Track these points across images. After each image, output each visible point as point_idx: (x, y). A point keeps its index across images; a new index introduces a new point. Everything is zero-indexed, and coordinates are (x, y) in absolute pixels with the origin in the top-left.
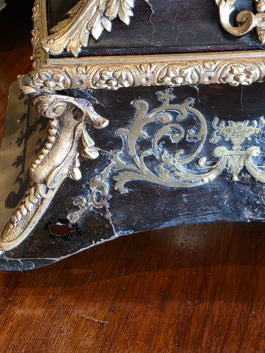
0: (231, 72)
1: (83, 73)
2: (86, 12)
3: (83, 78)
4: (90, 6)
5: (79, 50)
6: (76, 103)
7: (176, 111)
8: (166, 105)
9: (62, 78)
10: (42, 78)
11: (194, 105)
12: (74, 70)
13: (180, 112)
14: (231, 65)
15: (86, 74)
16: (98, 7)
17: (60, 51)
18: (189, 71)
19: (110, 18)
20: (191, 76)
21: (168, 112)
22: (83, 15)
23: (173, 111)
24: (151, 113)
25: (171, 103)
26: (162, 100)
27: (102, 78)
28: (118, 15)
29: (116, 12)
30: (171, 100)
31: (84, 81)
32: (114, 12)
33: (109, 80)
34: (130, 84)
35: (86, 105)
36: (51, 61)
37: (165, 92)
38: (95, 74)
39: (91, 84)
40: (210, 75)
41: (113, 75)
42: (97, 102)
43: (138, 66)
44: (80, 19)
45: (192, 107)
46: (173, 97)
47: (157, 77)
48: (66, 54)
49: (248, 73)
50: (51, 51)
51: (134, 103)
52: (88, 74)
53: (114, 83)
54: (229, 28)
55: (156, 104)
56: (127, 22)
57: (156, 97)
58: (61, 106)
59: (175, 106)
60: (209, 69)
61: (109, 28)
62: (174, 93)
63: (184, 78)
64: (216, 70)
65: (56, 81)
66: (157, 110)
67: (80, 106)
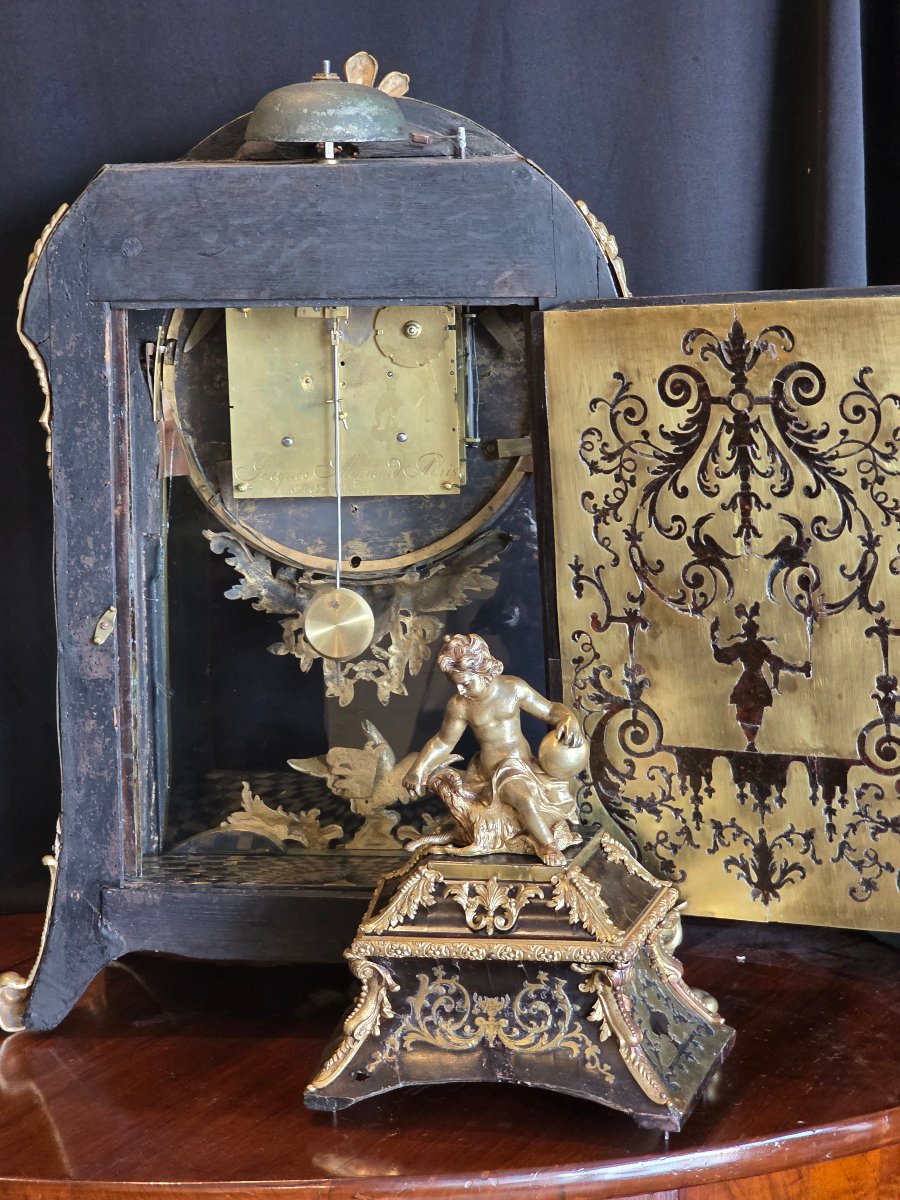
0: (469, 949)
1: (381, 944)
3: (381, 947)
4: (393, 905)
5: (382, 931)
6: (378, 968)
7: (447, 985)
8: (440, 980)
10: (358, 948)
11: (459, 981)
12: (377, 943)
13: (450, 986)
14: (469, 945)
16: (397, 907)
17: (370, 931)
18: (443, 947)
19: (403, 914)
20: (444, 950)
21: (442, 985)
22: (388, 911)
23: (445, 985)
24: (431, 985)
25: (444, 978)
26: (437, 975)
27: (392, 948)
28: (407, 913)
30: (443, 976)
31: (382, 949)
32: (405, 911)
33: (396, 949)
34: (409, 954)
35: (385, 971)
36: (364, 937)
37: (438, 969)
38: (389, 945)
39: (386, 952)
40: (456, 950)
41: (399, 946)
42: (394, 974)
44: (386, 912)
45: (458, 983)
46: (444, 973)
47: (425, 949)
48: (374, 934)
49: (478, 951)
50: (365, 930)
51: (418, 976)
52: (385, 945)
53: (399, 952)
54: (472, 925)
55: (433, 978)
56: (412, 917)
57: (433, 972)
58: (369, 972)
59: (447, 981)
60: (455, 947)
61: (402, 921)
62: (445, 969)
63: (440, 951)
64: (460, 948)
65: (366, 948)
66: (434, 983)
67: (381, 972)
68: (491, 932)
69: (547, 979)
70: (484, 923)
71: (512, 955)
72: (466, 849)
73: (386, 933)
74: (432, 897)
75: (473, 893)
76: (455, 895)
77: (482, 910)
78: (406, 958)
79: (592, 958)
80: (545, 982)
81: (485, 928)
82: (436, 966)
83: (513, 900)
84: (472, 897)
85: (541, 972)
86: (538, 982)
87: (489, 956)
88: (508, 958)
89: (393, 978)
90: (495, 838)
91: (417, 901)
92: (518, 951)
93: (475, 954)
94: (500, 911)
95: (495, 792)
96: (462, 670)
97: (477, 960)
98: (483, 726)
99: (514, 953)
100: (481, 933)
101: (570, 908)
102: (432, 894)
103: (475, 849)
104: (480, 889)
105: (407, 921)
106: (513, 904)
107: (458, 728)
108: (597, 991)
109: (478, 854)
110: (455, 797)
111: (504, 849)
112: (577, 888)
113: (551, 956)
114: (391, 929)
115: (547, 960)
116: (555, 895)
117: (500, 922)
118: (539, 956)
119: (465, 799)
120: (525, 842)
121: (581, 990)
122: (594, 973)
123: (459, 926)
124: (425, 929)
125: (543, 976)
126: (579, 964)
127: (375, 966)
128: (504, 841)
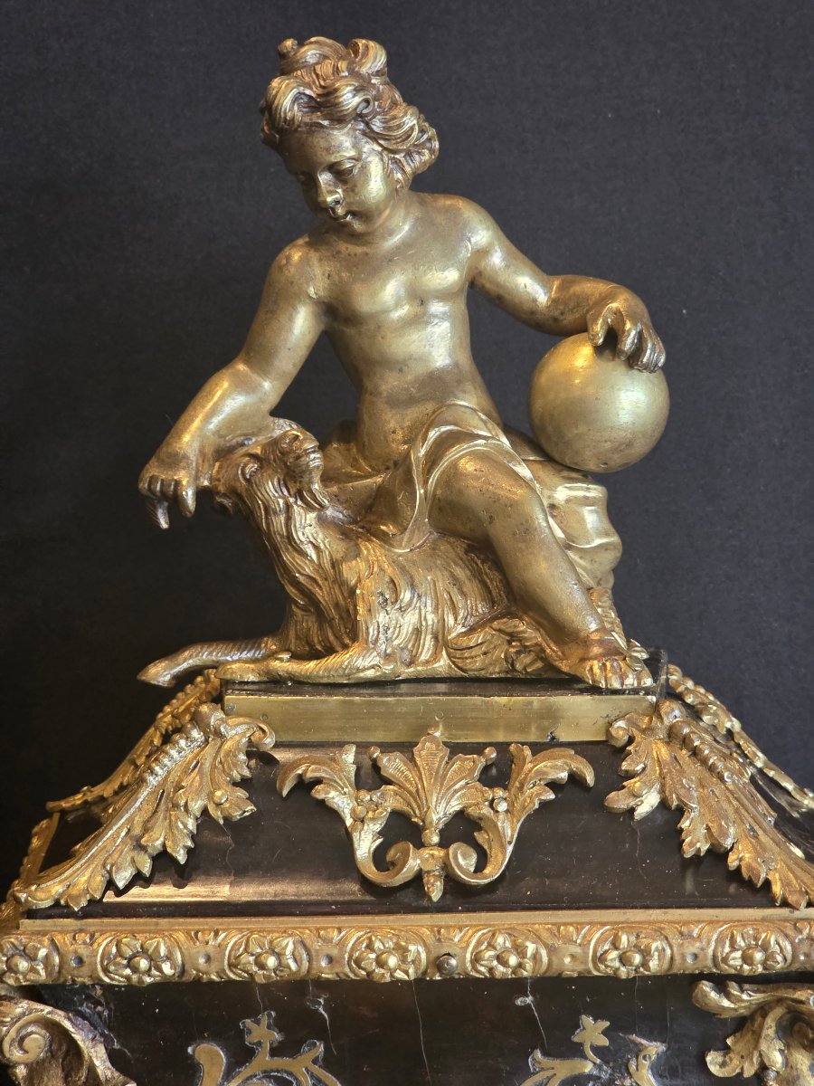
0: (370, 947)
1: (85, 943)
2: (105, 839)
3: (83, 951)
4: (115, 829)
5: (84, 903)
6: (67, 1025)
7: (285, 1075)
8: (263, 1059)
9: (42, 953)
10: (5, 950)
11: (324, 1059)
12: (68, 939)
13: (296, 1079)
14: (370, 935)
15: (91, 945)
16: (129, 830)
17: (47, 904)
18: (289, 945)
19: (149, 850)
20: (293, 954)
21: (270, 1077)
22: (100, 843)
23: (279, 1075)
24: (233, 1078)
25: (275, 1052)
26: (254, 1044)
27: (120, 953)
28: (164, 845)
29: (162, 839)
30: (274, 1045)
31: (85, 959)
32: (156, 841)
33: (134, 956)
34: (175, 969)
35: (91, 1036)
36: (26, 923)
37: (258, 1022)
38: (107, 945)
39: (99, 967)
40: (329, 953)
41: (142, 947)
42: (116, 1046)
43: (193, 933)
44: (94, 850)
45: (320, 1066)
46: (277, 1036)
47: (227, 953)
48: (59, 910)
49: (402, 951)
50: (30, 899)
51: (194, 1051)
52: (95, 945)
53: (143, 964)
54: (371, 872)
55: (241, 1055)
56: (181, 857)
57: (241, 1034)
58: (38, 1040)
59: (283, 1062)
60: (328, 941)
61: (146, 869)
62: (278, 1024)
63: (279, 956)
64: (342, 943)
65: (32, 958)
66: (246, 1071)
67: (78, 1037)
68: (436, 891)
69: (605, 1042)
70: (413, 864)
71: (513, 960)
72: (332, 661)
73: (95, 909)
74: (242, 793)
75: (369, 777)
76: (318, 781)
77: (403, 829)
78: (165, 986)
79: (769, 956)
80: (598, 1050)
81: (418, 879)
82: (254, 1014)
83: (500, 793)
84: (372, 788)
85: (587, 1020)
86: (577, 1051)
87: (438, 963)
88: (500, 970)
89: (113, 1057)
90: (417, 632)
91: (196, 806)
92: (531, 948)
93: (393, 961)
94: (463, 828)
95: (420, 492)
96: (339, 119)
97: (396, 983)
98: (373, 316)
99: (520, 951)
100: (405, 898)
101: (680, 811)
102: (243, 783)
103: (363, 662)
104: (392, 765)
105: (164, 866)
106: (502, 807)
107: (300, 327)
108: (764, 1068)
109: (370, 674)
110: (297, 510)
111: (442, 665)
112: (695, 752)
113: (637, 959)
114: (110, 897)
115: (624, 972)
116: (630, 775)
117: (464, 861)
118: (600, 959)
119: (322, 521)
120: (512, 637)
121: (714, 1069)
122: (763, 1010)
123: (332, 877)
124: (223, 891)
125: (592, 1031)
126: (721, 982)
127: (60, 1017)
128: (440, 640)
